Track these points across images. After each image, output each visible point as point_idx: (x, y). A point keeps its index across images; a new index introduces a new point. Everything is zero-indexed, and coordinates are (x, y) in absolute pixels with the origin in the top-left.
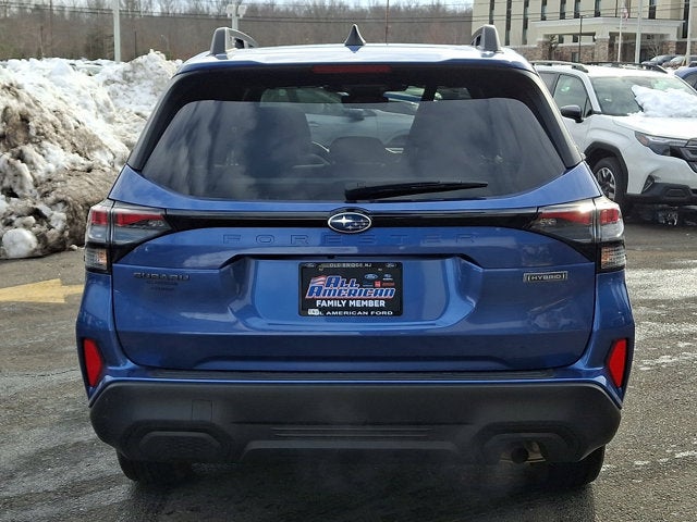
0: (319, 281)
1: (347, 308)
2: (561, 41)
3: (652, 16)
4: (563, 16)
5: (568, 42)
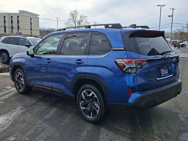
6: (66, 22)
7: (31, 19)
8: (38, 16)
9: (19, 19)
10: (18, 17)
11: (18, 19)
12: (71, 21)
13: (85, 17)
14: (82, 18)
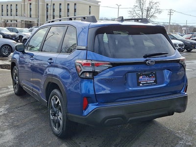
0: (141, 77)
1: (147, 83)
2: (8, 21)
3: (31, 17)
4: (7, 15)
5: (9, 22)
6: (131, 10)
7: (90, 7)
8: (99, 4)
9: (77, 7)
10: (75, 4)
11: (75, 7)
12: (137, 9)
13: (156, 3)
14: (151, 4)
